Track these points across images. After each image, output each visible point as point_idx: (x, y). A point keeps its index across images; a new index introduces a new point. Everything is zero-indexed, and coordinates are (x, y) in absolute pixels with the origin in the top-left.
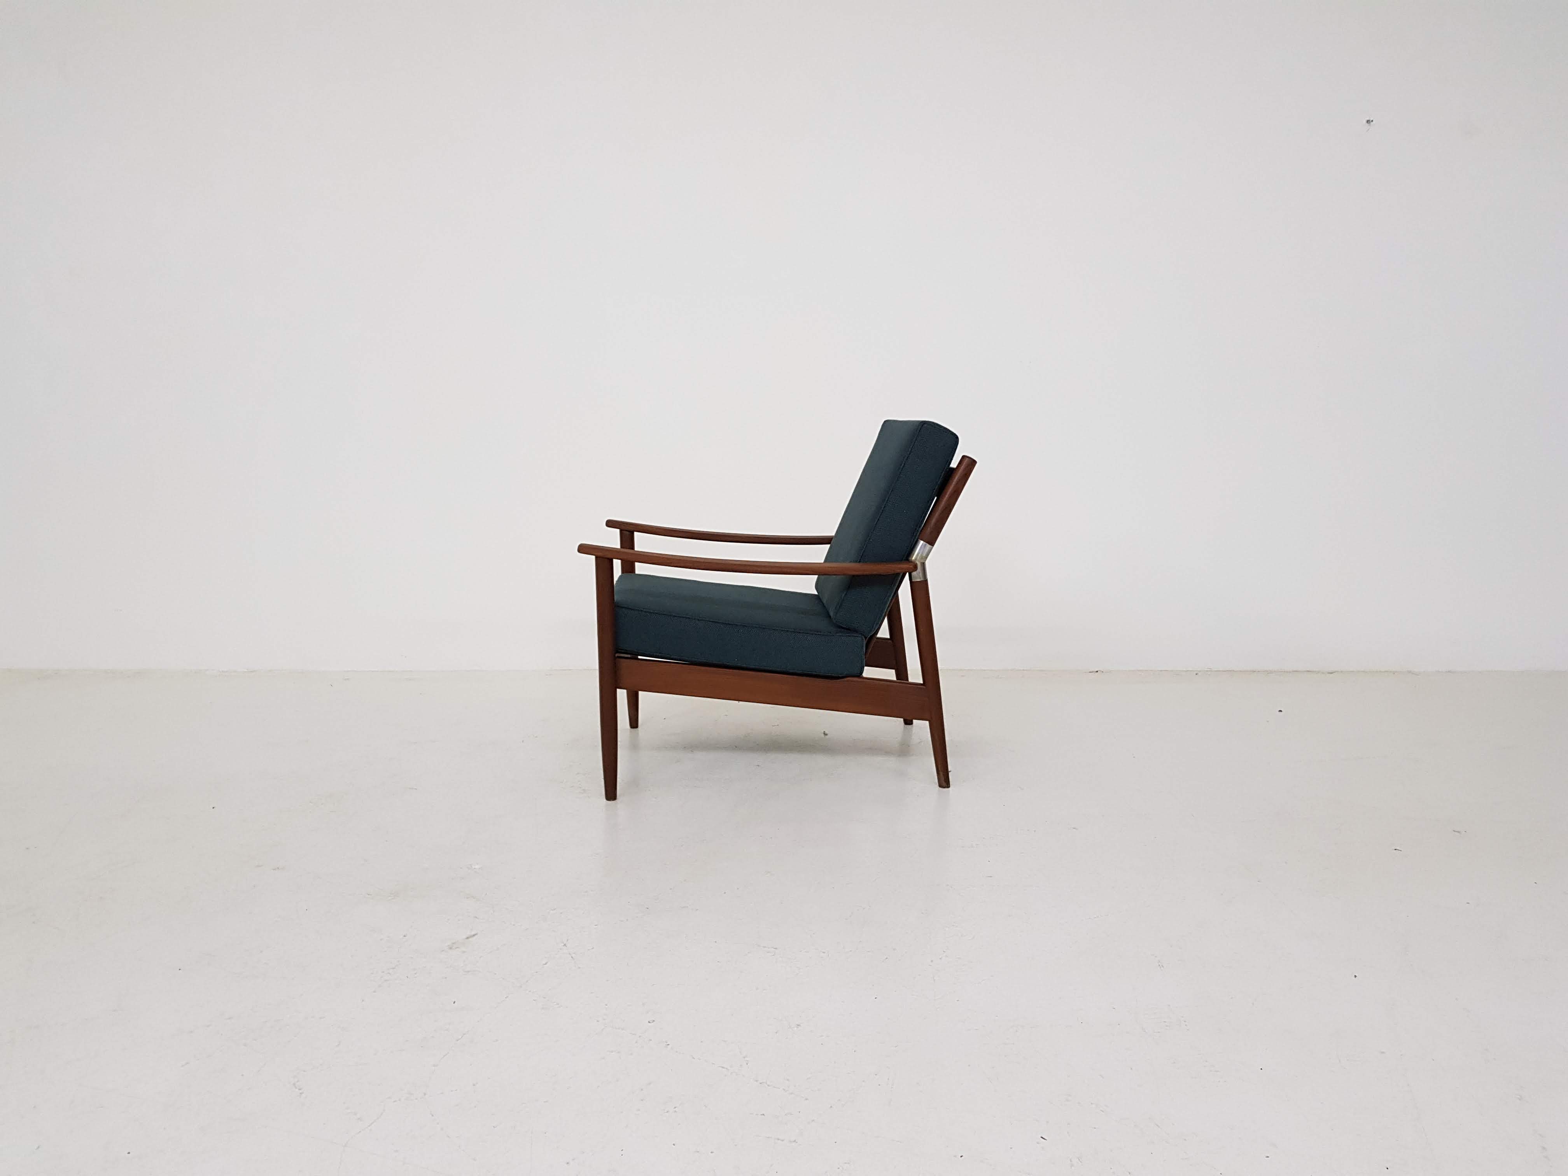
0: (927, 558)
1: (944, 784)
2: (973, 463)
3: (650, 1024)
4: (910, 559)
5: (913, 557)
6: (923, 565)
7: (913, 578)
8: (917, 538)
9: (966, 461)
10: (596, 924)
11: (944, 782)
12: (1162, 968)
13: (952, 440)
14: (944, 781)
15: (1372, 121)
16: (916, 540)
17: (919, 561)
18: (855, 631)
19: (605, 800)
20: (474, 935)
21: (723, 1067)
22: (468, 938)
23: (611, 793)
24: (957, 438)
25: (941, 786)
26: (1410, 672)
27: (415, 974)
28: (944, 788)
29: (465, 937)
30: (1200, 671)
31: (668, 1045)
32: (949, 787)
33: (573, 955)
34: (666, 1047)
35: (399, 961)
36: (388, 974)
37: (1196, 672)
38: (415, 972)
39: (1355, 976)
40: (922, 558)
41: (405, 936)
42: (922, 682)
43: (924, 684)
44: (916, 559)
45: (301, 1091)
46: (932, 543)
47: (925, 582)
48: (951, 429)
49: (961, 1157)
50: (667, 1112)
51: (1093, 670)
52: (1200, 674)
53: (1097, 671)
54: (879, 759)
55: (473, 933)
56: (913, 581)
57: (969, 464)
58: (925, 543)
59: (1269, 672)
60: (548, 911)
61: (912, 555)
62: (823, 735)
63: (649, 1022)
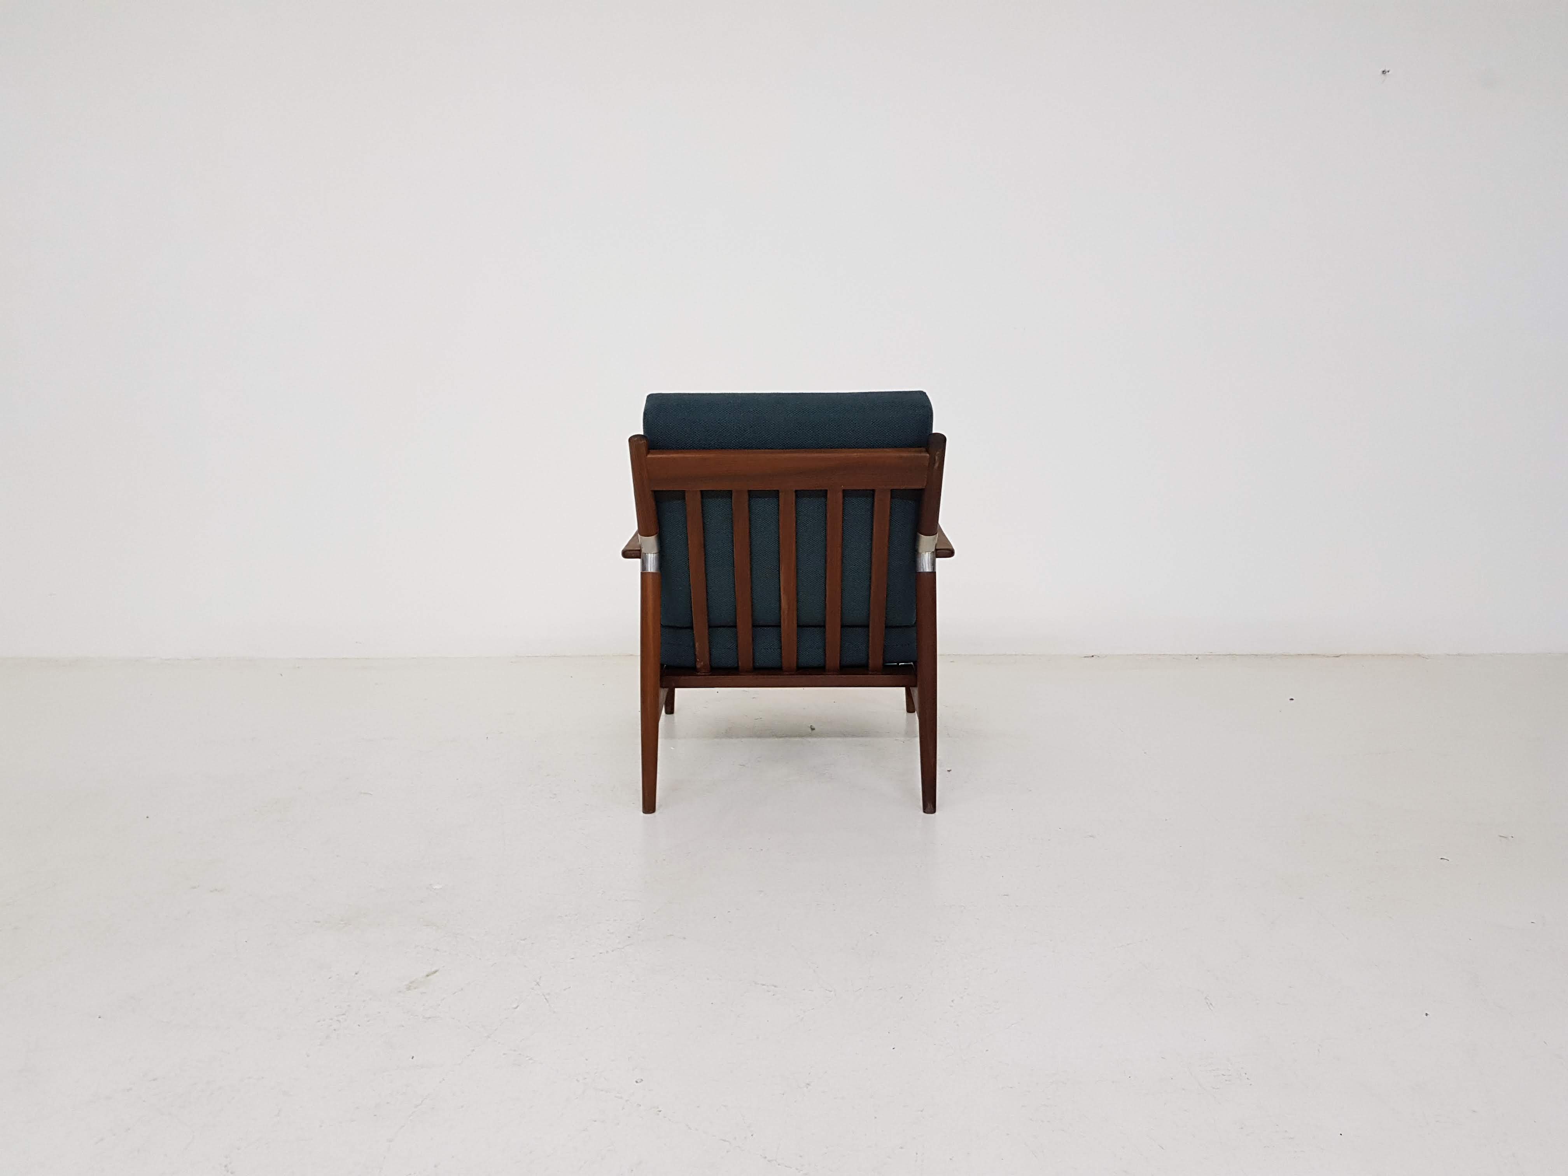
3: (637, 1084)
10: (572, 957)
12: (1211, 1006)
15: (1388, 71)
20: (435, 972)
21: (724, 1141)
22: (428, 976)
26: (1419, 655)
27: (368, 1021)
29: (425, 974)
30: (1200, 655)
31: (660, 1111)
33: (547, 997)
34: (658, 1114)
35: (349, 1006)
36: (338, 1022)
37: (1197, 657)
38: (368, 1019)
39: (1427, 1014)
41: (356, 974)
51: (1087, 654)
52: (1200, 657)
53: (1093, 656)
55: (433, 970)
59: (1271, 656)
60: (518, 941)
62: (810, 730)
63: (637, 1082)
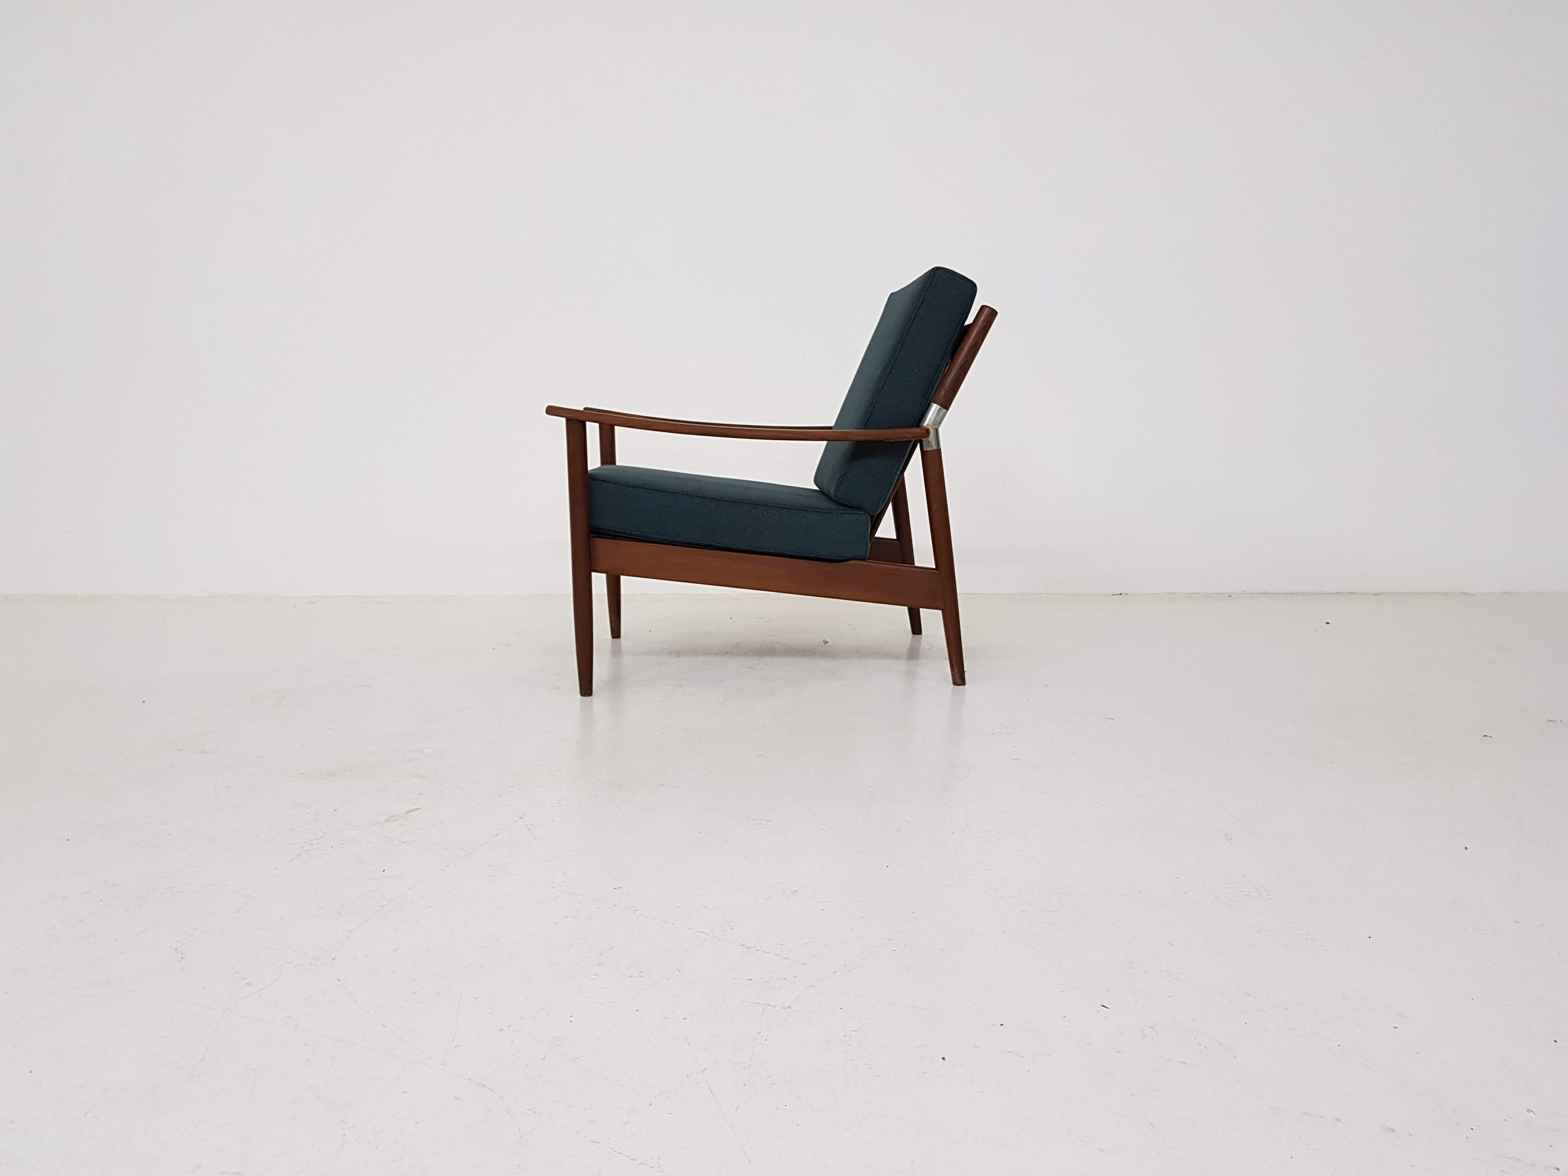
0: (940, 424)
1: (959, 681)
2: (993, 313)
3: (616, 890)
4: (922, 425)
5: (924, 423)
6: (937, 430)
7: (924, 447)
8: (929, 401)
9: (987, 310)
10: (560, 799)
11: (959, 679)
13: (969, 289)
14: (959, 677)
16: (928, 403)
17: (931, 427)
18: (858, 508)
19: (579, 696)
20: (417, 810)
21: (702, 932)
22: (408, 812)
23: (586, 688)
24: (975, 286)
25: (955, 683)
28: (959, 685)
29: (406, 811)
30: (1234, 593)
31: (637, 910)
32: (964, 685)
33: (530, 827)
34: (634, 912)
35: (324, 833)
36: (310, 845)
38: (342, 843)
39: (1466, 848)
40: (934, 424)
41: (335, 810)
42: (934, 567)
43: (937, 568)
44: (928, 425)
45: (182, 956)
46: (946, 405)
47: (939, 451)
48: (968, 277)
49: (1001, 1025)
50: (631, 977)
51: (1115, 593)
52: (1233, 595)
53: (1121, 594)
54: (886, 662)
55: (416, 807)
56: (925, 450)
57: (989, 315)
58: (939, 407)
59: (1308, 594)
60: (505, 788)
61: (923, 421)
62: (823, 643)
63: (614, 889)
